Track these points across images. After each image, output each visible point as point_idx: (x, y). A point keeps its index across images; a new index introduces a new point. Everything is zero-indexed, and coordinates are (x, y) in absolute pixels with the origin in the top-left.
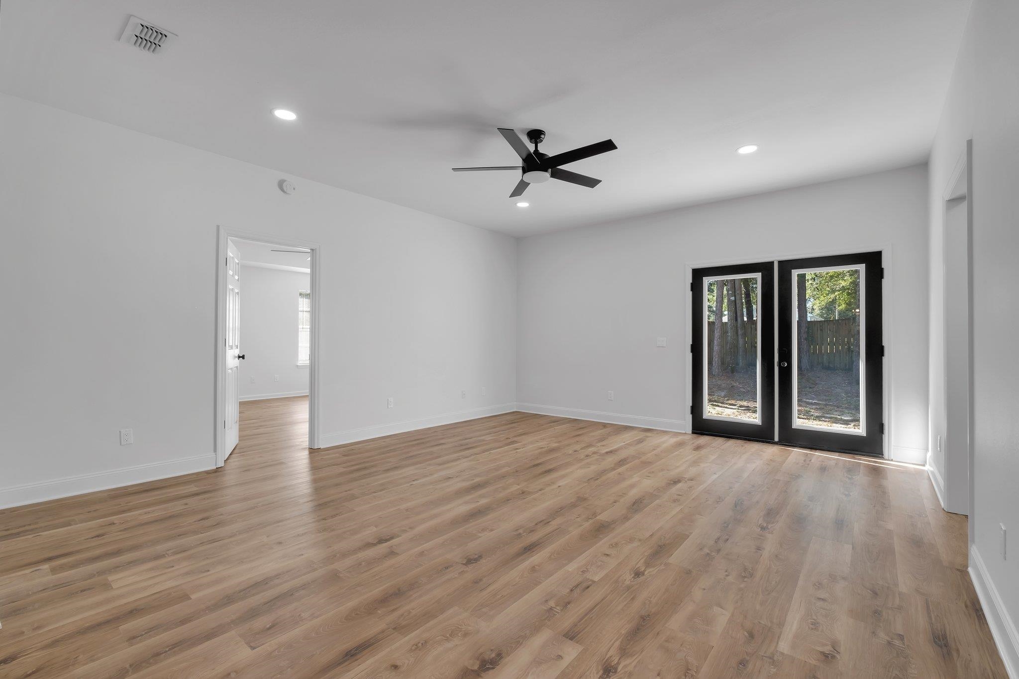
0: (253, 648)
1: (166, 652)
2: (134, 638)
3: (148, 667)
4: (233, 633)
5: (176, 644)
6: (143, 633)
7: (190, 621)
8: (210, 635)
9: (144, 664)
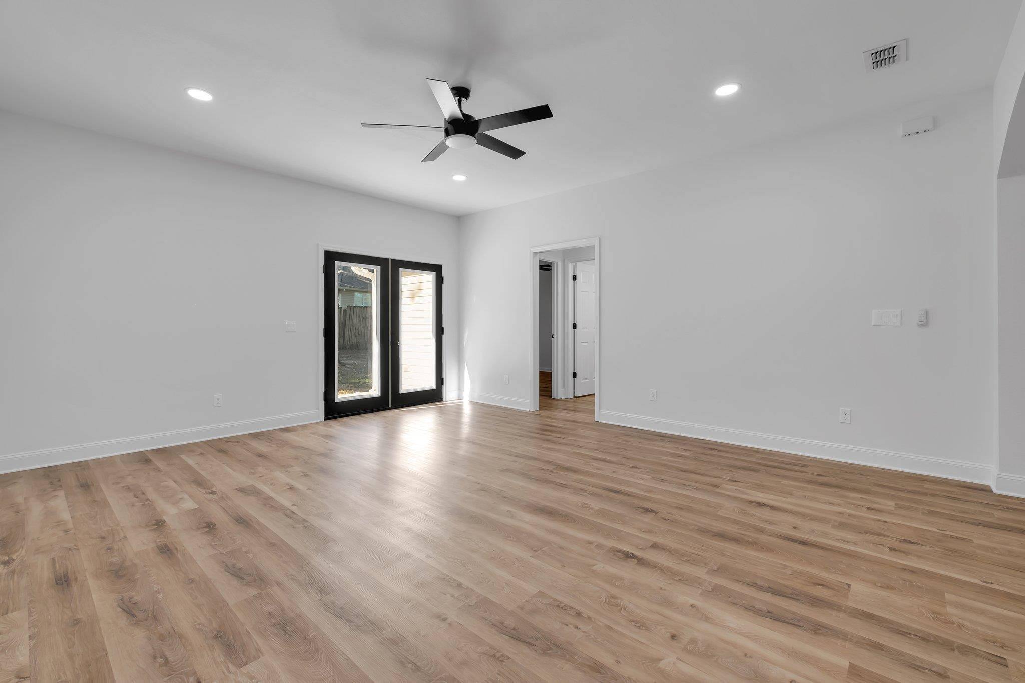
0: (849, 586)
1: (915, 635)
2: (939, 675)
3: (938, 637)
4: (850, 604)
5: (902, 634)
6: (927, 671)
7: (871, 641)
8: (868, 617)
9: (940, 641)
